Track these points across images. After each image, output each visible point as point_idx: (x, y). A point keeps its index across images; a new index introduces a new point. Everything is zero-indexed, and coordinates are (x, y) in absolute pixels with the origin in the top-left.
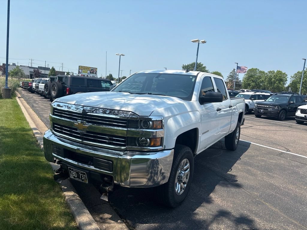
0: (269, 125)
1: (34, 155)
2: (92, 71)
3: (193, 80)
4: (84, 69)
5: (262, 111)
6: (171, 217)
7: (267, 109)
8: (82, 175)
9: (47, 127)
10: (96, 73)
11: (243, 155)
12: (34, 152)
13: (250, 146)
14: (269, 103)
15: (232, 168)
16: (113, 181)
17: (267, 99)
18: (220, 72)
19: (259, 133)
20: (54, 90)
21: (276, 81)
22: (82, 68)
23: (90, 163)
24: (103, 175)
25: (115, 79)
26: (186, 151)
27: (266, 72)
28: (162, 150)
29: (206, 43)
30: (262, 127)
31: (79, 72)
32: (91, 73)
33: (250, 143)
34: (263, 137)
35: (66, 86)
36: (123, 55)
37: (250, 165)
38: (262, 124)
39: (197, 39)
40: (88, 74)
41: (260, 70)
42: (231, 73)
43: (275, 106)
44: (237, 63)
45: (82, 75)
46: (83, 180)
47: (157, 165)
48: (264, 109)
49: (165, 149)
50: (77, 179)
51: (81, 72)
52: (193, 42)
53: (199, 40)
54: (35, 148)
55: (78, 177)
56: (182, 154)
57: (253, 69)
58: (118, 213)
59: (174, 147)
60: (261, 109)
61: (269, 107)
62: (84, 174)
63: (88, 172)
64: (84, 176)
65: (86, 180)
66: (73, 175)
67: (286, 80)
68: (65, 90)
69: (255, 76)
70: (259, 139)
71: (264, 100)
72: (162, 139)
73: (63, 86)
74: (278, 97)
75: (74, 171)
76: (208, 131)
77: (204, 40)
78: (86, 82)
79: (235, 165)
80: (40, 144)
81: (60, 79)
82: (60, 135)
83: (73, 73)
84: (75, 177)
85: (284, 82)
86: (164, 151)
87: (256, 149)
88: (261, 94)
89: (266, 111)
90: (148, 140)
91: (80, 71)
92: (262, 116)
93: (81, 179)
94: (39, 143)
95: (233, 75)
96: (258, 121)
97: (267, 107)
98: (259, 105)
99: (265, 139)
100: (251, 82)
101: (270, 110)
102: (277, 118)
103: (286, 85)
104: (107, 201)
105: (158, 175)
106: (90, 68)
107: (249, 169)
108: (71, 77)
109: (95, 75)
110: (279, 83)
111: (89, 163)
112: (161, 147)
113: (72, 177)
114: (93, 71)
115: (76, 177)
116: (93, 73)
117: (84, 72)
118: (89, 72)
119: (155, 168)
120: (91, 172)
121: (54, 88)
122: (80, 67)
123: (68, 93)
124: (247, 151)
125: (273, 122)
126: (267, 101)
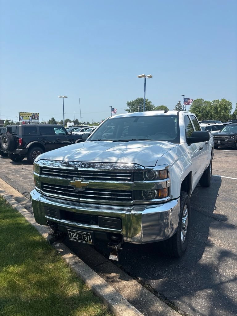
0: (229, 155)
1: (11, 217)
2: (33, 117)
3: (176, 121)
4: (25, 116)
5: (219, 142)
6: (182, 268)
7: (224, 140)
8: (85, 236)
9: (8, 183)
10: (38, 119)
11: (219, 190)
12: (10, 214)
13: (222, 180)
14: (225, 133)
15: (215, 206)
16: (122, 239)
17: (222, 129)
18: (165, 106)
19: (223, 165)
20: (5, 143)
21: (222, 110)
22: (22, 115)
23: (93, 222)
24: (109, 234)
25: (58, 122)
26: (186, 197)
27: (211, 102)
28: (170, 201)
29: (152, 77)
30: (223, 159)
31: (20, 119)
32: (32, 119)
33: (221, 177)
34: (229, 169)
35: (17, 136)
36: (66, 97)
37: (231, 200)
38: (222, 155)
39: (144, 75)
40: (30, 120)
41: (205, 101)
42: (176, 105)
43: (231, 135)
44: (184, 96)
45: (23, 122)
46: (86, 241)
47: (166, 216)
48: (221, 140)
49: (173, 198)
50: (79, 241)
51: (22, 119)
52: (139, 77)
53: (146, 75)
54: (7, 208)
55: (80, 238)
56: (184, 200)
57: (198, 99)
58: (124, 271)
59: (180, 195)
60: (218, 140)
61: (225, 137)
62: (87, 235)
63: (92, 232)
64: (87, 237)
65: (90, 240)
66: (73, 237)
67: (231, 108)
68: (17, 141)
69: (201, 107)
70: (226, 171)
71: (219, 131)
72: (169, 189)
73: (13, 136)
74: (233, 126)
75: (75, 233)
76: (196, 172)
77: (150, 75)
78: (38, 129)
79: (217, 202)
80: (11, 204)
81: (9, 129)
82: (50, 195)
83: (12, 121)
84: (76, 239)
85: (229, 110)
86: (172, 201)
87: (229, 183)
88: (215, 124)
89: (223, 142)
90: (156, 191)
91: (21, 117)
92: (219, 147)
93: (84, 240)
94: (9, 203)
95: (179, 108)
96: (217, 153)
97: (223, 138)
98: (215, 137)
99: (232, 171)
100: (198, 112)
101: (227, 140)
102: (234, 147)
103: (232, 113)
104: (118, 260)
105: (168, 227)
106: (32, 114)
107: (233, 205)
108: (22, 127)
109: (37, 120)
110: (225, 112)
111: (91, 222)
112: (169, 198)
113: (73, 240)
114: (35, 116)
115: (78, 238)
116: (35, 118)
117: (25, 119)
118: (30, 118)
119: (165, 220)
120: (95, 232)
121: (5, 140)
122: (20, 114)
123: (21, 144)
124: (221, 186)
125: (232, 153)
126: (222, 131)
